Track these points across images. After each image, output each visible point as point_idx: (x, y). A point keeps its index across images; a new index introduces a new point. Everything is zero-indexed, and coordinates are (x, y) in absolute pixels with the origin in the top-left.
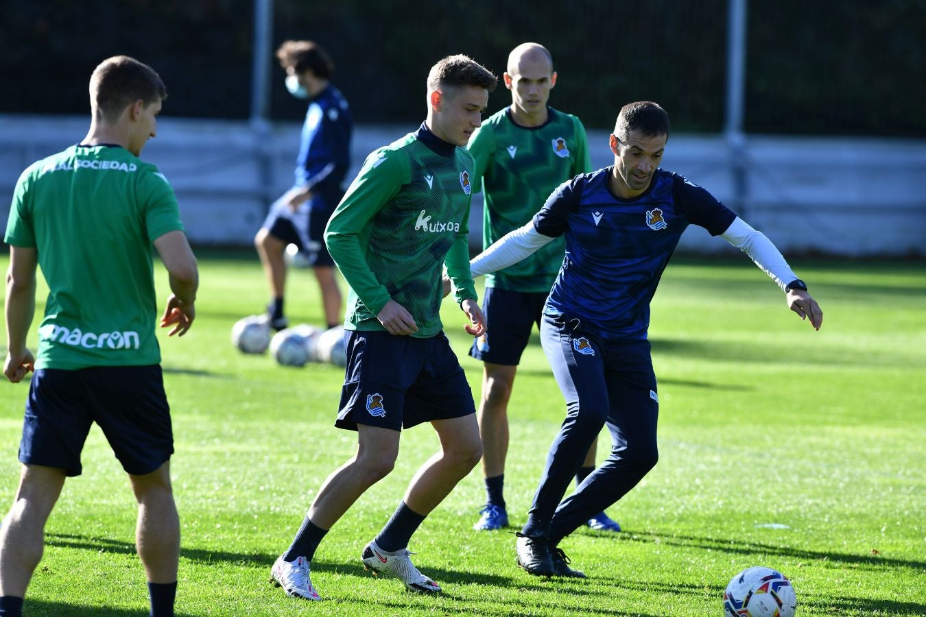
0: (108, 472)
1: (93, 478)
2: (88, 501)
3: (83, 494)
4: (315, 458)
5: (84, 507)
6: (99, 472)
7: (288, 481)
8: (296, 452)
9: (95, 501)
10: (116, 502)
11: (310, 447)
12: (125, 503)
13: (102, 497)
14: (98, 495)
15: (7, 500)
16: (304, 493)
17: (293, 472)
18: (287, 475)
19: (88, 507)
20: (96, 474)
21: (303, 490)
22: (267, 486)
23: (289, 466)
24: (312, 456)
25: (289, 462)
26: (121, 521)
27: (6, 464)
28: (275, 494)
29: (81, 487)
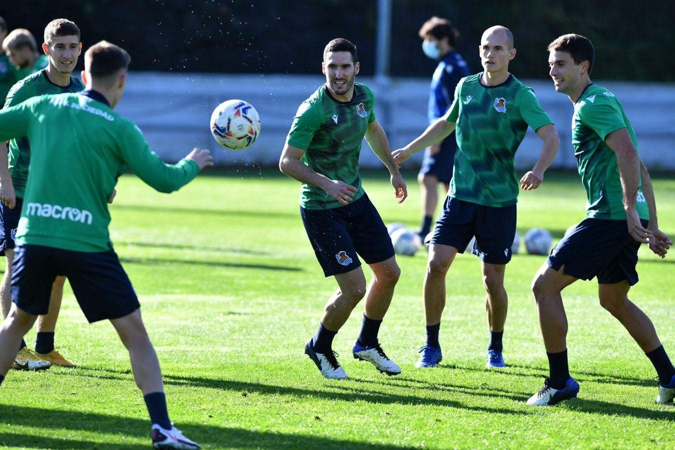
0: (272, 333)
1: (261, 337)
2: (258, 354)
3: (253, 349)
5: (255, 358)
6: (265, 333)
7: (402, 339)
8: (408, 318)
9: (263, 354)
10: (278, 355)
11: (417, 314)
12: (284, 355)
13: (267, 351)
14: (265, 349)
15: (199, 353)
16: (414, 348)
17: (406, 333)
18: (402, 335)
19: (258, 359)
20: (263, 334)
21: (412, 346)
22: (387, 343)
23: (403, 328)
24: (420, 321)
25: (403, 325)
26: (281, 369)
27: (198, 327)
28: (392, 349)
29: (252, 343)
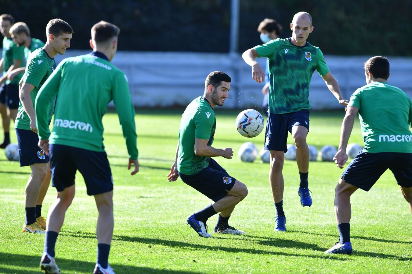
0: (166, 209)
1: (160, 212)
2: (158, 222)
3: (155, 219)
4: (258, 202)
5: (156, 224)
6: (163, 209)
7: (246, 213)
8: (249, 200)
9: (161, 222)
10: (170, 223)
11: (255, 198)
12: (174, 223)
13: (164, 220)
14: (162, 219)
15: (122, 221)
16: (253, 218)
17: (248, 209)
18: (246, 210)
19: (158, 225)
20: (161, 210)
21: (252, 217)
22: (237, 215)
23: (246, 206)
24: (257, 202)
25: (246, 204)
26: (173, 231)
27: (122, 206)
28: (240, 219)
29: (154, 215)
